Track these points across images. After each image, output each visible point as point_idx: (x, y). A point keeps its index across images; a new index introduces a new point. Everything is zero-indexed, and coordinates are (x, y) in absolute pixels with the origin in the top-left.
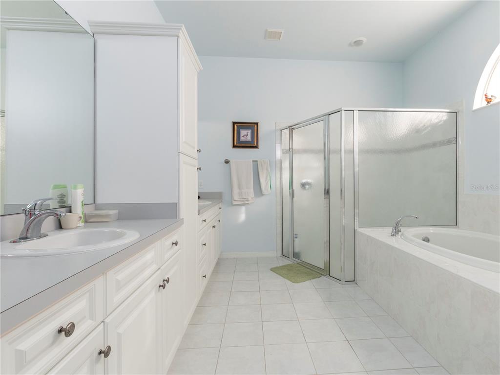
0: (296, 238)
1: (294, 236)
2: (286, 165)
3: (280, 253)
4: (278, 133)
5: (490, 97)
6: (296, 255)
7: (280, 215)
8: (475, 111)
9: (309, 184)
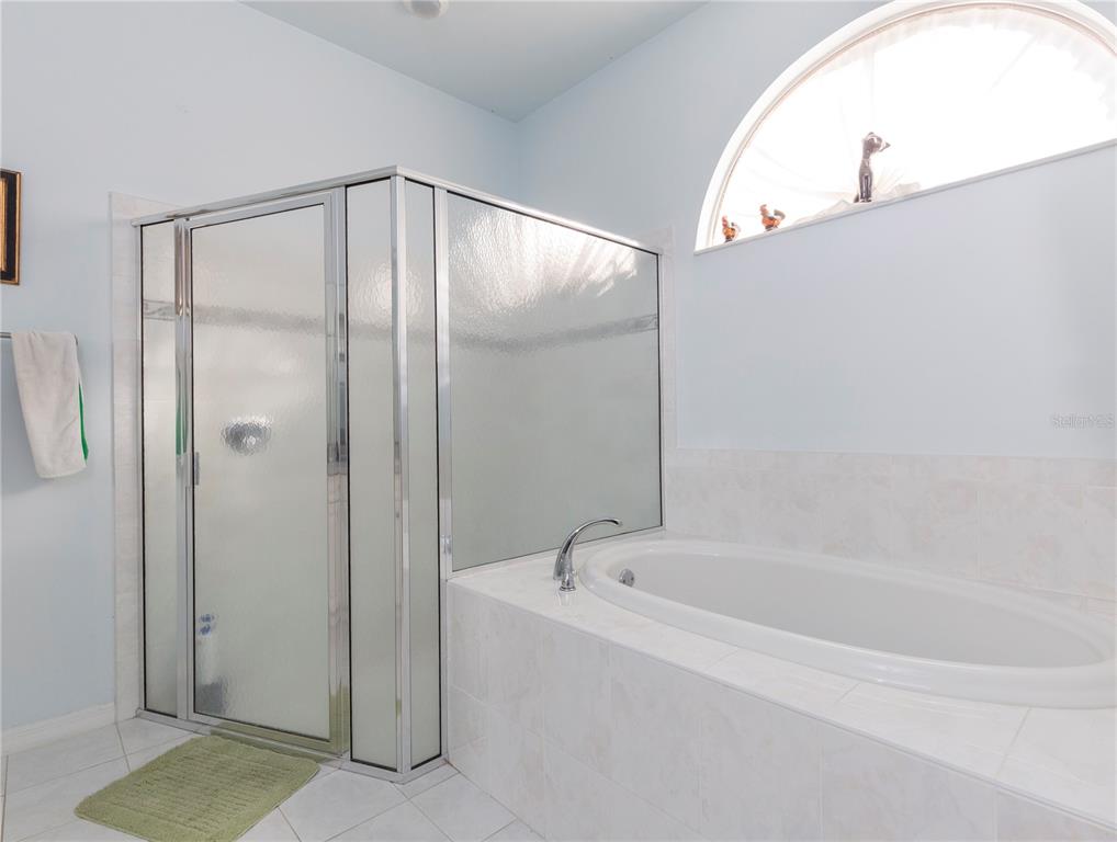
0: (205, 630)
1: (197, 625)
2: (162, 359)
3: (132, 701)
4: (127, 237)
5: (772, 214)
6: (207, 699)
7: (136, 554)
8: (698, 255)
9: (256, 430)
